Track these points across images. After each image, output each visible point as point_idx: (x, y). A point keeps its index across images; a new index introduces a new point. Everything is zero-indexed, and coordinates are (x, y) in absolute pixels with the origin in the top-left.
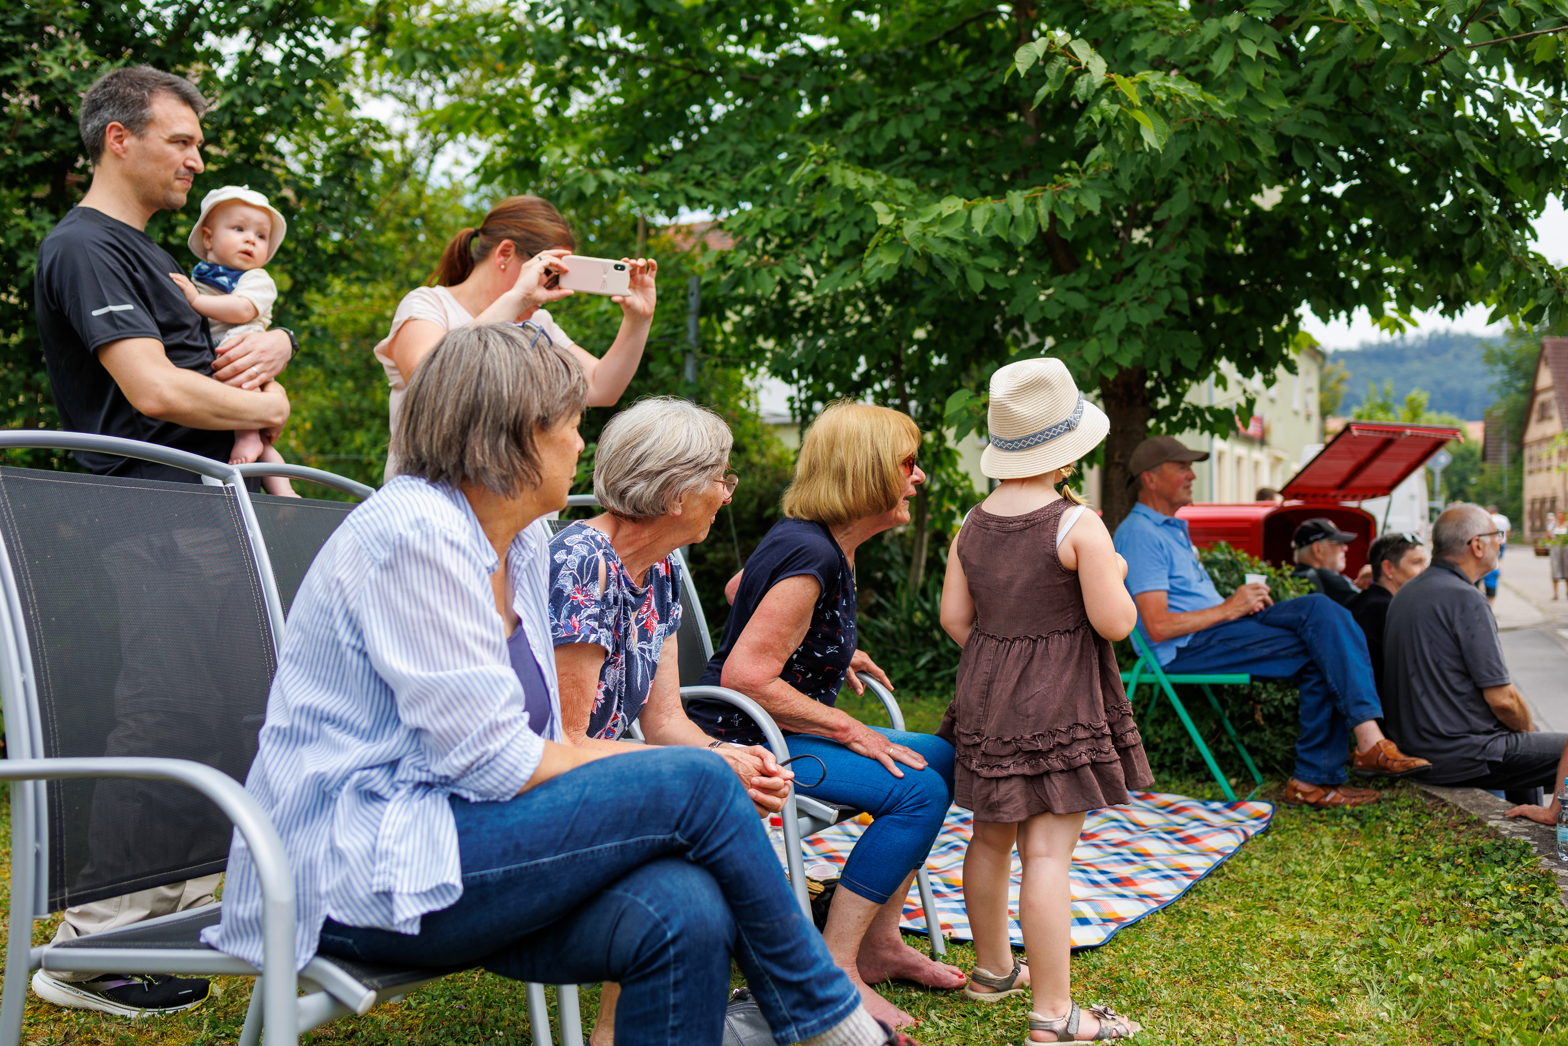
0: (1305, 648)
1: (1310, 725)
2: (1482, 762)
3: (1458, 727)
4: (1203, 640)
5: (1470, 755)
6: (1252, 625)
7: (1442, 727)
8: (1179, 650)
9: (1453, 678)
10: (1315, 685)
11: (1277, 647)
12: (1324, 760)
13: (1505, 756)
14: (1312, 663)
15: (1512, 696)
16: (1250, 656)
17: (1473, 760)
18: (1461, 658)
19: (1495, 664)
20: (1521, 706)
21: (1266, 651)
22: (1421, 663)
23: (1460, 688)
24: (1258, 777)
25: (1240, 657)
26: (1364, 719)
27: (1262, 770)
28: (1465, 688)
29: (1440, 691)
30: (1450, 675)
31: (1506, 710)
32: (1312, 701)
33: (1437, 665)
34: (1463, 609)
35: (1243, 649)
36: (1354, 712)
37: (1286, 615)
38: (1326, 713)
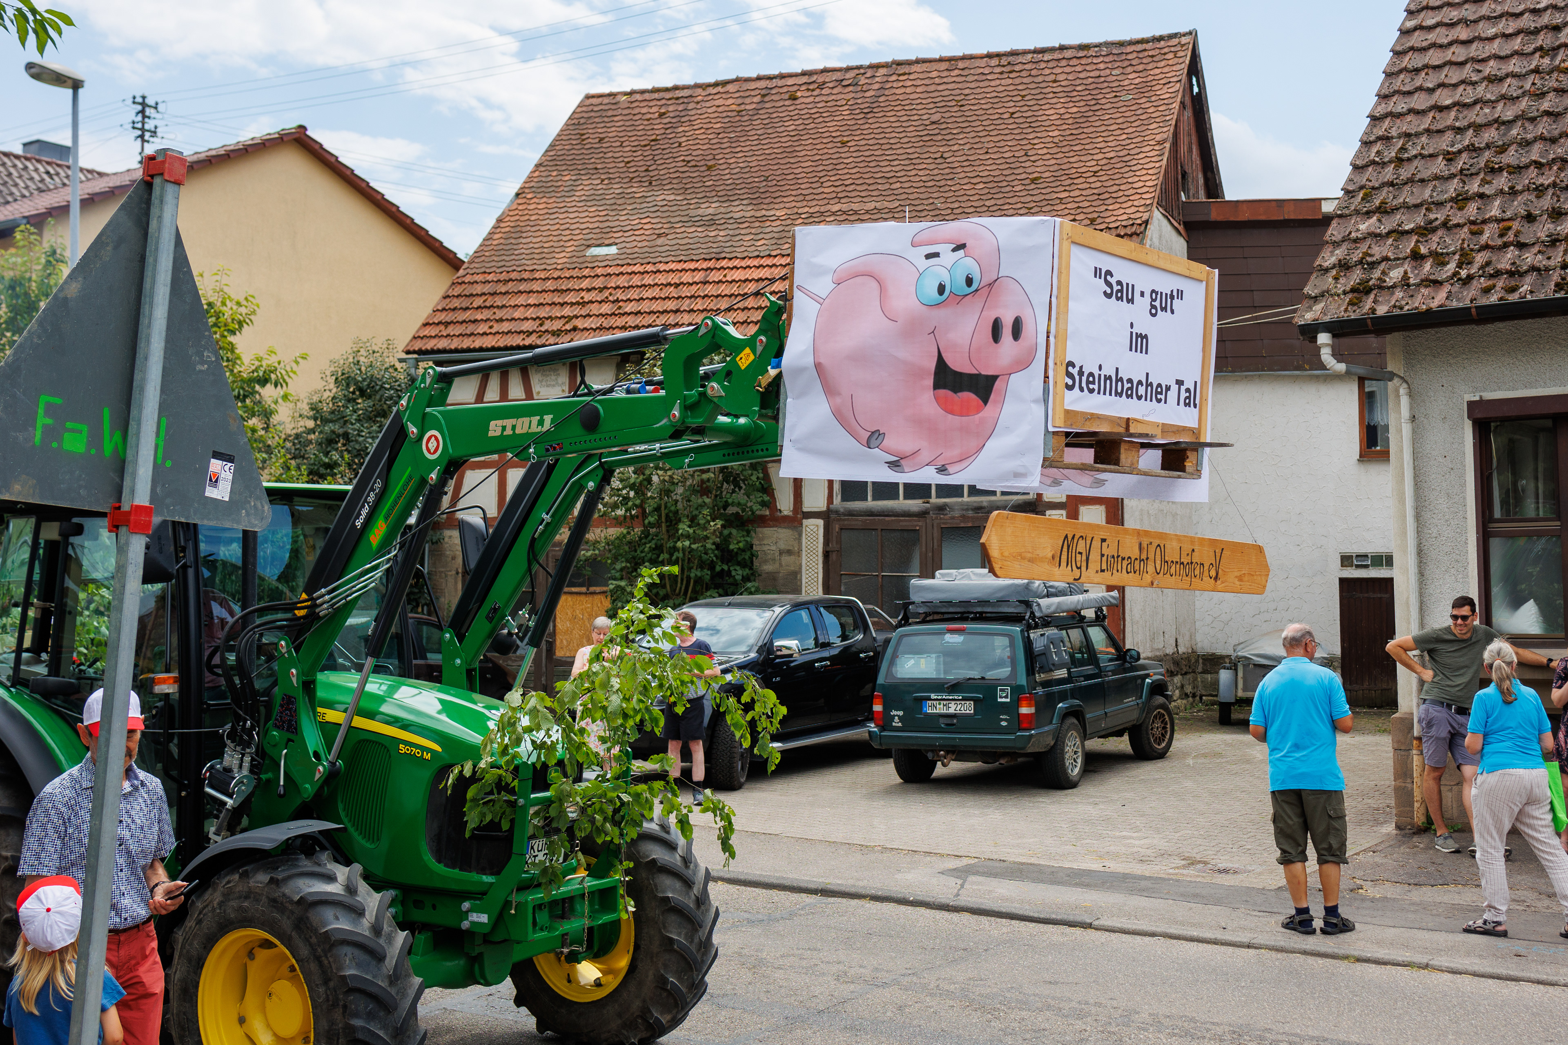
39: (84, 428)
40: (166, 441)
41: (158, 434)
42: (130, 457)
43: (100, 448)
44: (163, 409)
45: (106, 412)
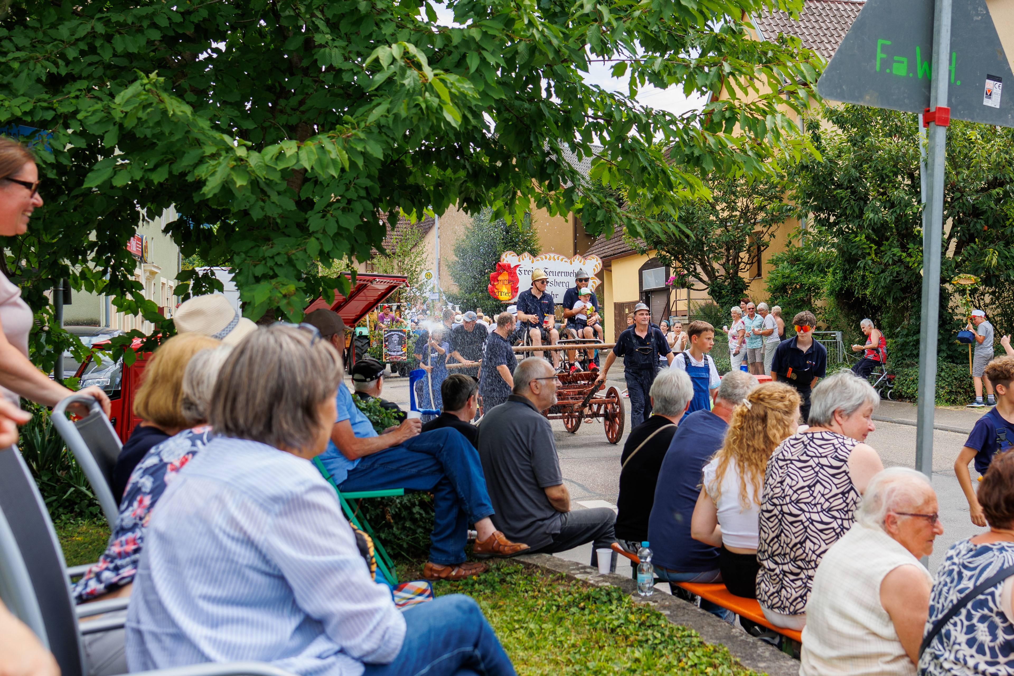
0: (441, 468)
2: (548, 535)
4: (368, 464)
6: (400, 452)
8: (350, 473)
10: (448, 493)
11: (422, 467)
12: (452, 547)
13: (561, 529)
14: (445, 478)
15: (563, 491)
16: (402, 475)
17: (544, 534)
20: (567, 497)
21: (414, 471)
24: (390, 563)
25: (395, 476)
26: (483, 517)
31: (559, 500)
32: (444, 505)
35: (397, 470)
36: (476, 512)
37: (427, 444)
38: (454, 513)
39: (905, 60)
40: (956, 67)
41: (950, 64)
42: (934, 77)
43: (915, 73)
44: (953, 46)
45: (918, 49)
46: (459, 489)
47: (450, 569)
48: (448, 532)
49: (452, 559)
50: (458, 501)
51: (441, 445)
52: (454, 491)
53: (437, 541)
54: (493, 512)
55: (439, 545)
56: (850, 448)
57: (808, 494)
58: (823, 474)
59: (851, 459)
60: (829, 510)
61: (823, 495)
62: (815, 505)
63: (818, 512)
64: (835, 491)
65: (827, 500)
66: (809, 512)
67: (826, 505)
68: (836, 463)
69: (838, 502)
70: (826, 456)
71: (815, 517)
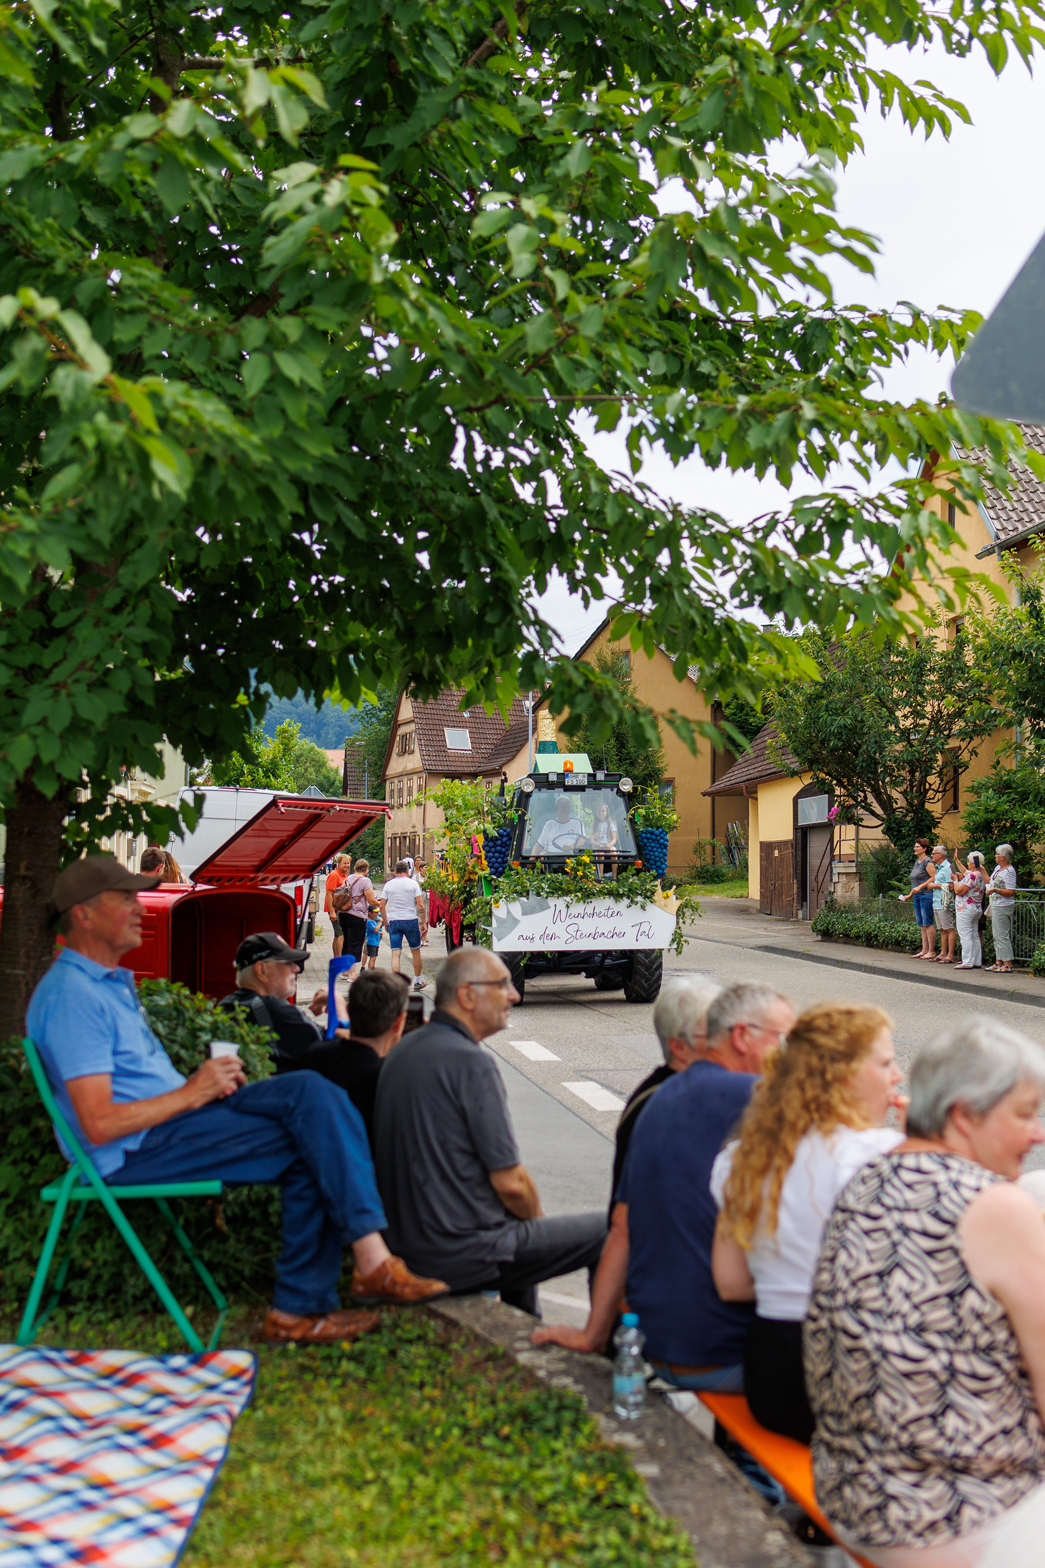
0: (292, 1143)
1: (296, 1240)
2: (492, 1263)
3: (467, 1224)
4: (160, 1138)
5: (479, 1256)
6: (223, 1114)
7: (448, 1224)
8: (128, 1155)
9: (461, 1160)
10: (305, 1188)
11: (256, 1143)
12: (311, 1283)
13: (517, 1253)
14: (300, 1161)
15: (521, 1179)
16: (222, 1156)
17: (482, 1262)
18: (469, 1135)
19: (506, 1141)
20: (531, 1190)
21: (243, 1149)
22: (422, 1145)
23: (466, 1173)
24: (220, 1301)
25: (209, 1159)
26: (365, 1232)
27: (223, 1290)
28: (471, 1172)
29: (445, 1178)
30: (457, 1156)
31: (515, 1196)
32: (298, 1209)
33: (443, 1145)
34: (471, 1074)
35: (213, 1148)
36: (354, 1224)
37: (269, 1101)
38: (316, 1222)
46: (324, 1182)
47: (308, 1323)
48: (306, 1257)
49: (312, 1305)
50: (322, 1203)
51: (292, 1103)
52: (314, 1183)
53: (288, 1273)
54: (384, 1224)
55: (290, 1280)
56: (967, 1194)
57: (875, 1292)
58: (909, 1249)
59: (967, 1221)
60: (920, 1329)
61: (907, 1296)
62: (891, 1316)
63: (896, 1333)
64: (933, 1288)
65: (916, 1307)
66: (879, 1331)
67: (914, 1319)
68: (935, 1227)
69: (939, 1315)
70: (916, 1210)
71: (891, 1343)
